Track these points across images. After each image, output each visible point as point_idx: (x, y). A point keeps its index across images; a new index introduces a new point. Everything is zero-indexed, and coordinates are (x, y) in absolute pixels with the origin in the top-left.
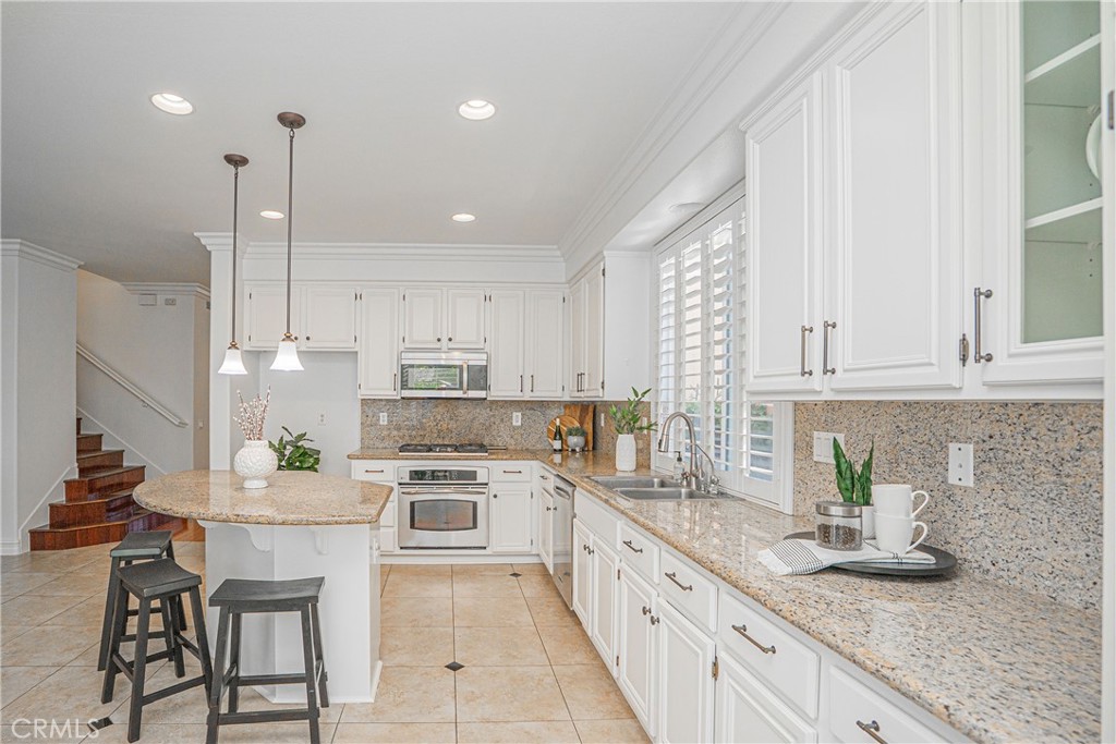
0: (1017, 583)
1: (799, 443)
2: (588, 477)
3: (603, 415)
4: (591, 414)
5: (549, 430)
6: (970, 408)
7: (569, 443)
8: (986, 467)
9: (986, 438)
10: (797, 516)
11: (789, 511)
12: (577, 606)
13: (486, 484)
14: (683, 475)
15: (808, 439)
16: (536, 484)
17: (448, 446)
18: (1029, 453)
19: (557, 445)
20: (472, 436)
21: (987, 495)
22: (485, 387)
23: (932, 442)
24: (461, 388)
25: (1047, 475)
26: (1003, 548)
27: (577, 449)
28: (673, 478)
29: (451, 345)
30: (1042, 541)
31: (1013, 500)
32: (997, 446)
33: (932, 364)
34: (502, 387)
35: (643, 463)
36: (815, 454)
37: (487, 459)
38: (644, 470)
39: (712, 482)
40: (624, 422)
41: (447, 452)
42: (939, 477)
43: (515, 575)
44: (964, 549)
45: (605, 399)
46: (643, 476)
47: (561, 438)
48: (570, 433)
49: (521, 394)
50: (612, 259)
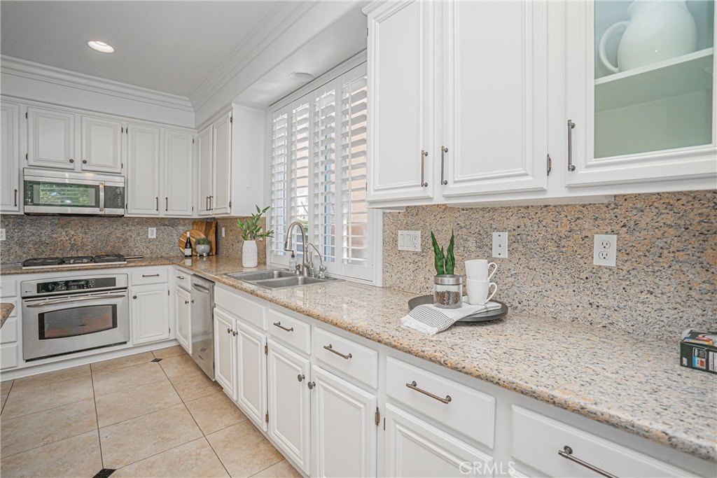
0: (533, 312)
1: (387, 239)
2: (226, 274)
3: (223, 229)
4: (214, 228)
5: (180, 241)
6: (506, 210)
7: (197, 250)
8: (515, 245)
9: (516, 228)
10: (386, 288)
11: (380, 284)
12: (219, 376)
13: (125, 288)
14: (296, 267)
15: (393, 236)
16: (172, 283)
17: (85, 257)
18: (541, 235)
19: (188, 252)
20: (109, 249)
21: (516, 262)
22: (123, 206)
23: (481, 233)
24: (97, 205)
25: (552, 247)
26: (526, 292)
27: (205, 255)
28: (288, 270)
29: (85, 167)
30: (548, 286)
31: (531, 264)
32: (523, 232)
33: (526, 175)
34: (138, 206)
35: (262, 261)
36: (399, 245)
37: (126, 267)
38: (262, 266)
39: (321, 270)
40: (248, 231)
41: (82, 263)
42: (486, 253)
43: (157, 360)
44: (502, 296)
45: (232, 215)
46: (262, 270)
47: (191, 247)
48: (198, 242)
49: (157, 212)
50: (237, 111)
